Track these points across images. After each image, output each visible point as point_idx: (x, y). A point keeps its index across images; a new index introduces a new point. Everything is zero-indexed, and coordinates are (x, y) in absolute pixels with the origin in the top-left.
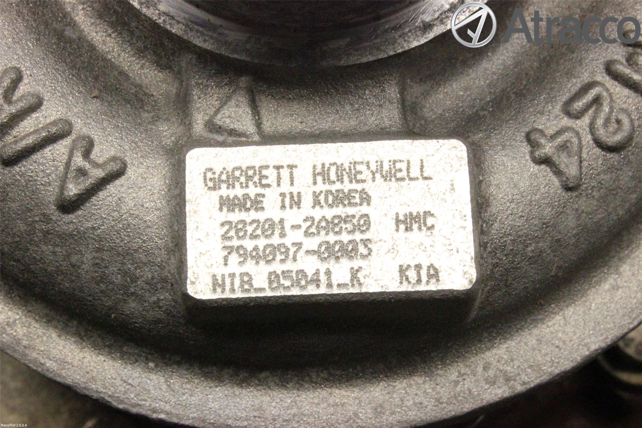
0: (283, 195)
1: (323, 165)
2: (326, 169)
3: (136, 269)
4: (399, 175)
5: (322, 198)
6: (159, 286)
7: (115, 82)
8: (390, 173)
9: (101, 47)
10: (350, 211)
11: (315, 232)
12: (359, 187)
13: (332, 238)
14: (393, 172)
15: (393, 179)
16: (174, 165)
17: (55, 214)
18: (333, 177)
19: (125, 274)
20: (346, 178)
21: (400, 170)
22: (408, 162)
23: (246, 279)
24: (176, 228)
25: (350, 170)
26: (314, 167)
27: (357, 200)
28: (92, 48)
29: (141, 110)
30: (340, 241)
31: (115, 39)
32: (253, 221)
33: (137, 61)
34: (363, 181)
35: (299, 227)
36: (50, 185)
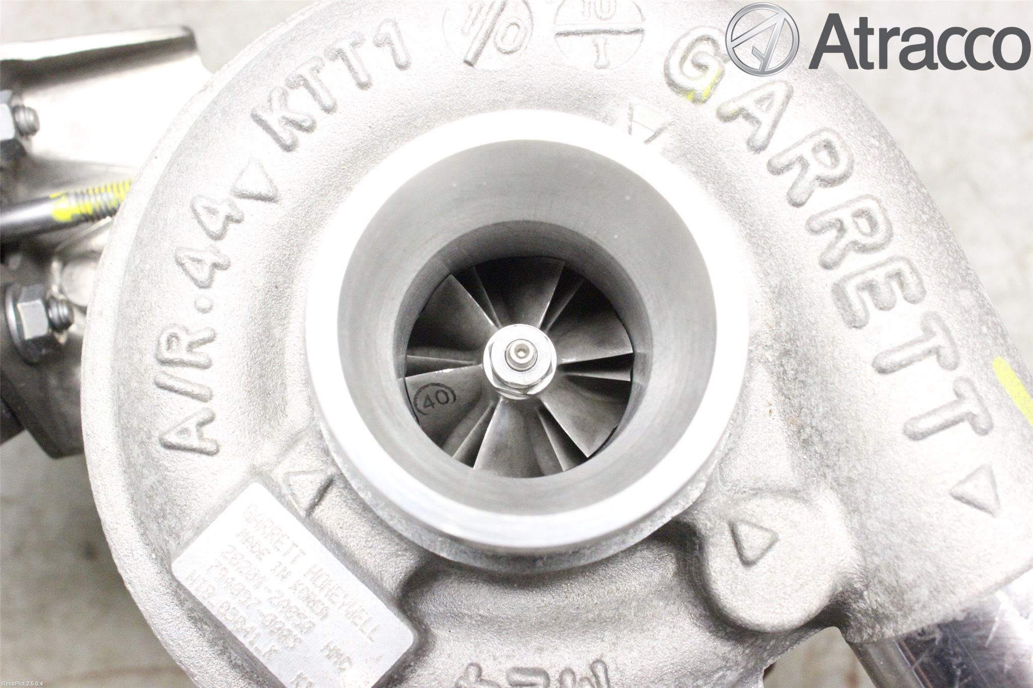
0: (280, 564)
1: (321, 570)
2: (320, 573)
3: (170, 513)
4: (357, 621)
5: (300, 588)
6: (174, 536)
7: (272, 388)
8: (354, 613)
9: (288, 356)
10: (308, 613)
11: (276, 604)
12: (327, 603)
13: (281, 618)
14: (355, 615)
15: (352, 619)
16: (243, 480)
17: (155, 439)
18: (319, 583)
19: (163, 509)
20: (325, 591)
21: (361, 618)
22: (370, 619)
23: (210, 591)
24: (207, 519)
25: (333, 588)
26: (315, 566)
27: (318, 611)
28: (282, 352)
29: (267, 421)
30: (283, 624)
31: (301, 359)
32: (248, 562)
33: (301, 385)
34: (333, 602)
35: (270, 591)
36: (167, 420)
